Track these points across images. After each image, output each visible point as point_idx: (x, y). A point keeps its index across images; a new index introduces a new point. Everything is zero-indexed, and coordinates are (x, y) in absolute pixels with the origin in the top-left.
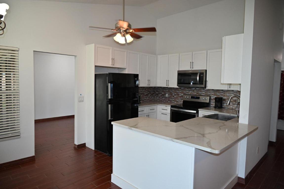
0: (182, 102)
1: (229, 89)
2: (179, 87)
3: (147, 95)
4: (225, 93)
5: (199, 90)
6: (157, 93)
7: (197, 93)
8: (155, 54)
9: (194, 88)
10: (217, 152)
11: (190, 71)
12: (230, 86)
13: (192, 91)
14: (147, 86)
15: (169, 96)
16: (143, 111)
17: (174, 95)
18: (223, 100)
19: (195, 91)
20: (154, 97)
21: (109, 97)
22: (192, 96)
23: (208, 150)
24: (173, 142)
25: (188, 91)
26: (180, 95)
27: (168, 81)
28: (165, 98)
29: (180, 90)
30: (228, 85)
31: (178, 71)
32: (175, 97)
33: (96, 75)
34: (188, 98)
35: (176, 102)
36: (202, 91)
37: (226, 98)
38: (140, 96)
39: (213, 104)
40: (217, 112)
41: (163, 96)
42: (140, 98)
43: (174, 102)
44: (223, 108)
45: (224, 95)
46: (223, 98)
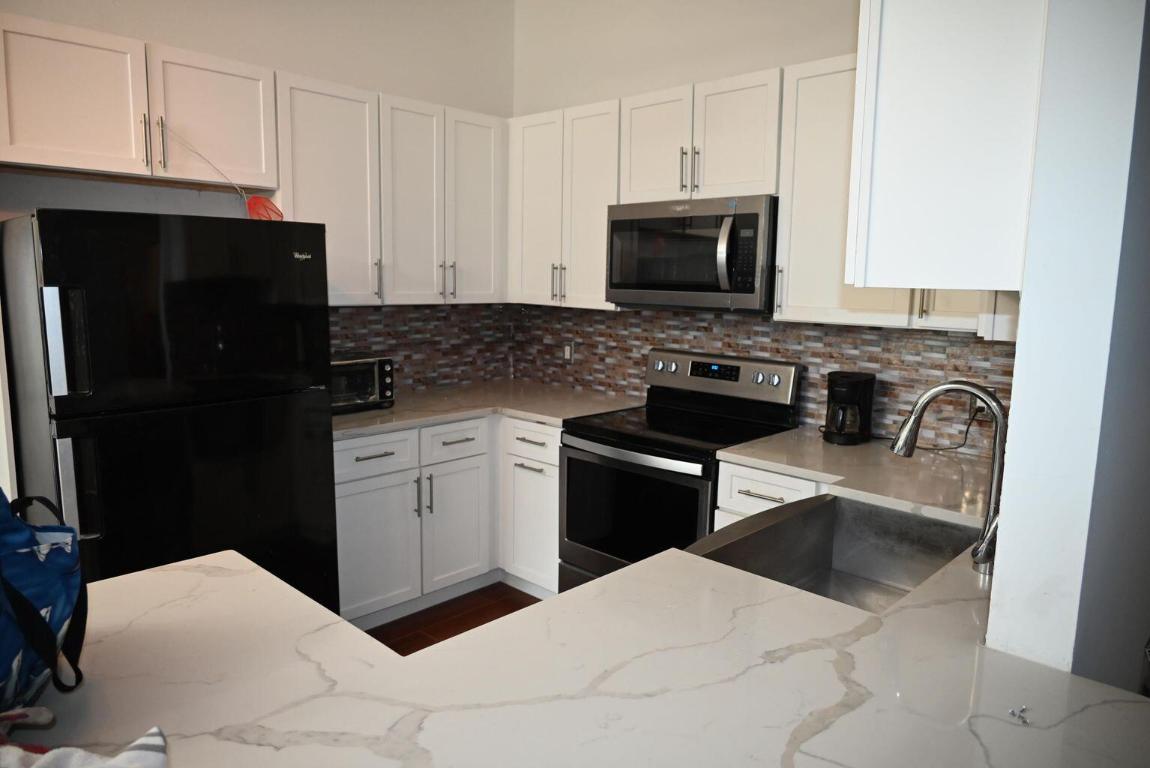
0: (645, 394)
2: (619, 304)
3: (456, 350)
4: (893, 346)
5: (736, 325)
6: (520, 337)
7: (730, 346)
9: (710, 316)
11: (679, 208)
14: (440, 301)
15: (579, 356)
16: (386, 454)
17: (604, 352)
18: (876, 387)
19: (715, 330)
20: (504, 360)
22: (699, 363)
25: (676, 328)
26: (634, 350)
27: (558, 270)
28: (556, 365)
29: (637, 326)
30: (912, 297)
31: (611, 208)
32: (608, 360)
34: (675, 372)
35: (613, 393)
36: (757, 334)
37: (896, 380)
38: (382, 364)
39: (817, 411)
41: (548, 357)
42: (383, 374)
43: (602, 388)
44: (880, 438)
45: (886, 355)
46: (879, 376)
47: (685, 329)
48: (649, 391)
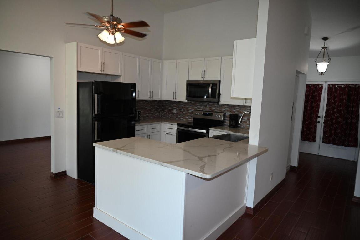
0: (192, 120)
1: (245, 104)
2: (188, 100)
3: (150, 110)
4: (242, 109)
5: (212, 105)
6: (163, 108)
7: (210, 109)
8: (161, 59)
9: (206, 103)
10: (208, 177)
11: (201, 82)
12: (246, 101)
13: (204, 106)
14: (150, 99)
15: (177, 112)
16: (142, 130)
17: (183, 111)
18: (239, 117)
19: (207, 106)
20: (159, 113)
21: (96, 112)
22: (204, 113)
23: (199, 174)
24: (162, 166)
25: (199, 106)
26: (190, 110)
27: (175, 93)
28: (172, 114)
29: (190, 105)
30: (244, 100)
31: (187, 81)
32: (184, 113)
33: (79, 84)
34: (199, 114)
35: (185, 120)
36: (216, 107)
38: (139, 112)
39: (227, 122)
40: (230, 132)
42: (139, 114)
43: (182, 119)
44: (239, 127)
45: (240, 111)
46: (239, 115)
47: (201, 106)
48: (193, 119)
